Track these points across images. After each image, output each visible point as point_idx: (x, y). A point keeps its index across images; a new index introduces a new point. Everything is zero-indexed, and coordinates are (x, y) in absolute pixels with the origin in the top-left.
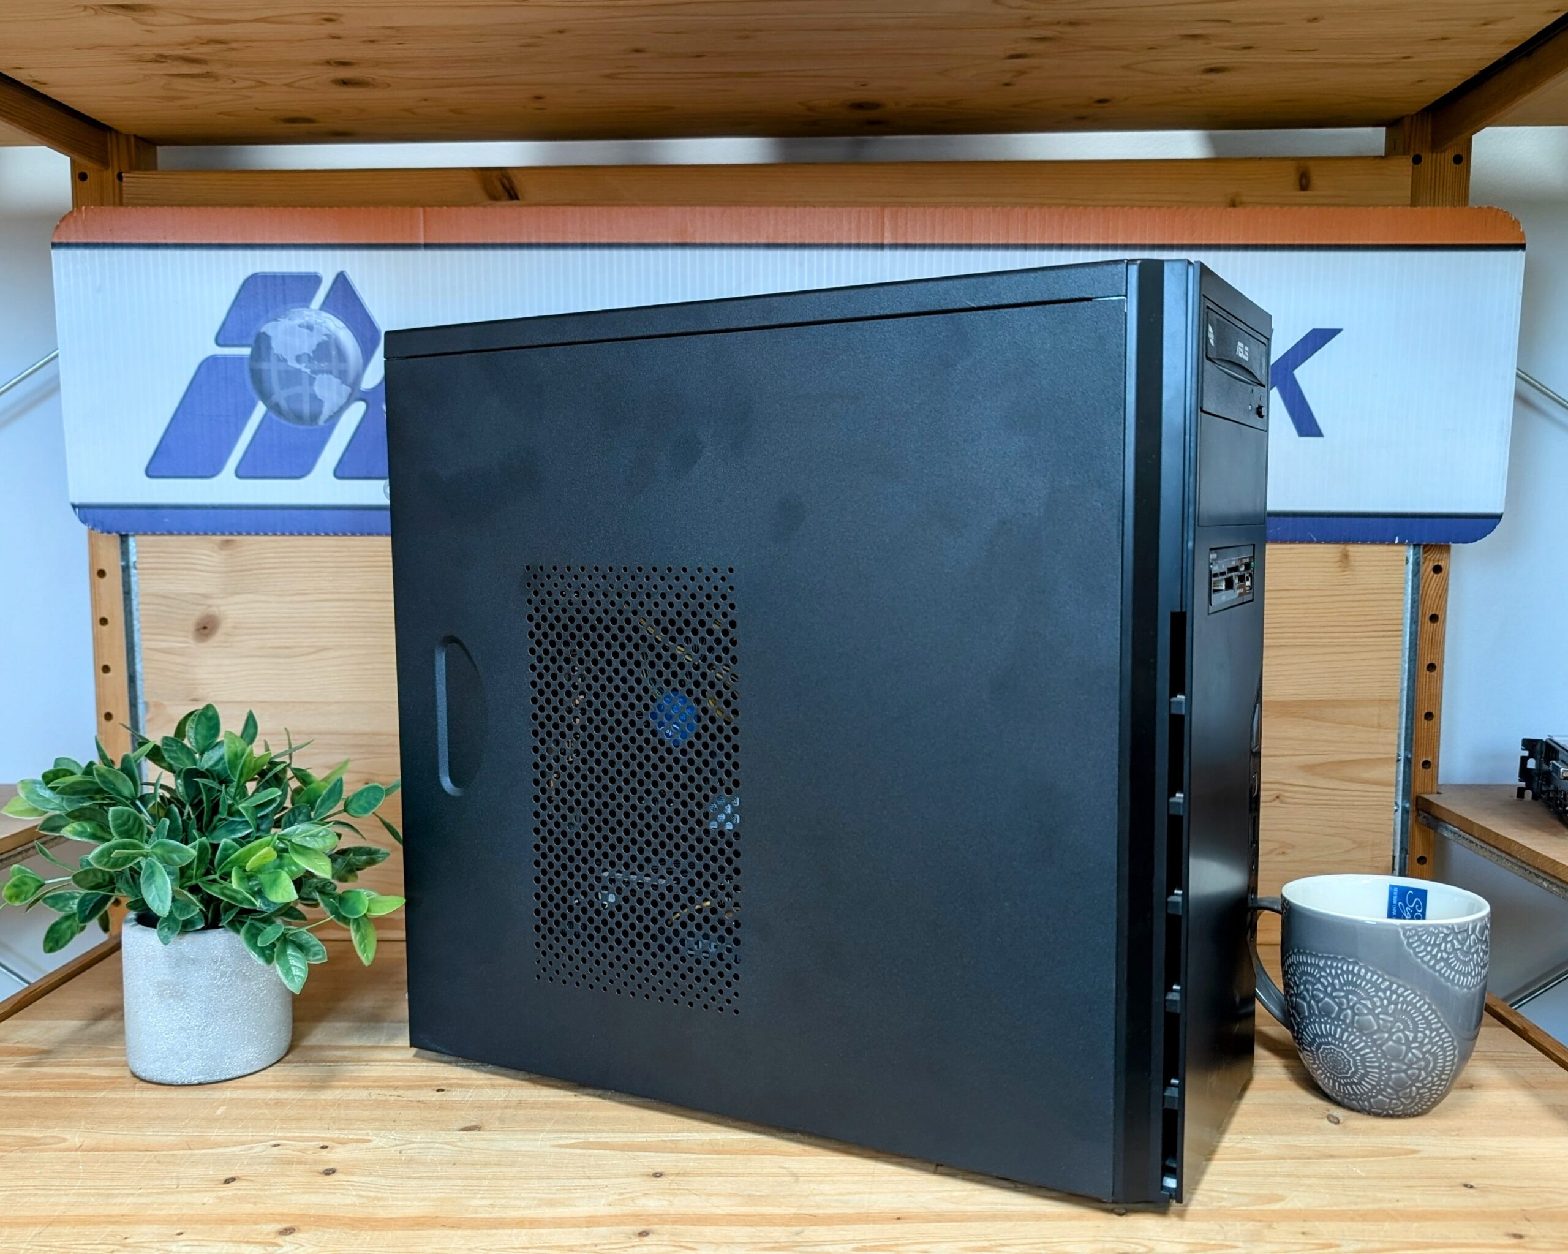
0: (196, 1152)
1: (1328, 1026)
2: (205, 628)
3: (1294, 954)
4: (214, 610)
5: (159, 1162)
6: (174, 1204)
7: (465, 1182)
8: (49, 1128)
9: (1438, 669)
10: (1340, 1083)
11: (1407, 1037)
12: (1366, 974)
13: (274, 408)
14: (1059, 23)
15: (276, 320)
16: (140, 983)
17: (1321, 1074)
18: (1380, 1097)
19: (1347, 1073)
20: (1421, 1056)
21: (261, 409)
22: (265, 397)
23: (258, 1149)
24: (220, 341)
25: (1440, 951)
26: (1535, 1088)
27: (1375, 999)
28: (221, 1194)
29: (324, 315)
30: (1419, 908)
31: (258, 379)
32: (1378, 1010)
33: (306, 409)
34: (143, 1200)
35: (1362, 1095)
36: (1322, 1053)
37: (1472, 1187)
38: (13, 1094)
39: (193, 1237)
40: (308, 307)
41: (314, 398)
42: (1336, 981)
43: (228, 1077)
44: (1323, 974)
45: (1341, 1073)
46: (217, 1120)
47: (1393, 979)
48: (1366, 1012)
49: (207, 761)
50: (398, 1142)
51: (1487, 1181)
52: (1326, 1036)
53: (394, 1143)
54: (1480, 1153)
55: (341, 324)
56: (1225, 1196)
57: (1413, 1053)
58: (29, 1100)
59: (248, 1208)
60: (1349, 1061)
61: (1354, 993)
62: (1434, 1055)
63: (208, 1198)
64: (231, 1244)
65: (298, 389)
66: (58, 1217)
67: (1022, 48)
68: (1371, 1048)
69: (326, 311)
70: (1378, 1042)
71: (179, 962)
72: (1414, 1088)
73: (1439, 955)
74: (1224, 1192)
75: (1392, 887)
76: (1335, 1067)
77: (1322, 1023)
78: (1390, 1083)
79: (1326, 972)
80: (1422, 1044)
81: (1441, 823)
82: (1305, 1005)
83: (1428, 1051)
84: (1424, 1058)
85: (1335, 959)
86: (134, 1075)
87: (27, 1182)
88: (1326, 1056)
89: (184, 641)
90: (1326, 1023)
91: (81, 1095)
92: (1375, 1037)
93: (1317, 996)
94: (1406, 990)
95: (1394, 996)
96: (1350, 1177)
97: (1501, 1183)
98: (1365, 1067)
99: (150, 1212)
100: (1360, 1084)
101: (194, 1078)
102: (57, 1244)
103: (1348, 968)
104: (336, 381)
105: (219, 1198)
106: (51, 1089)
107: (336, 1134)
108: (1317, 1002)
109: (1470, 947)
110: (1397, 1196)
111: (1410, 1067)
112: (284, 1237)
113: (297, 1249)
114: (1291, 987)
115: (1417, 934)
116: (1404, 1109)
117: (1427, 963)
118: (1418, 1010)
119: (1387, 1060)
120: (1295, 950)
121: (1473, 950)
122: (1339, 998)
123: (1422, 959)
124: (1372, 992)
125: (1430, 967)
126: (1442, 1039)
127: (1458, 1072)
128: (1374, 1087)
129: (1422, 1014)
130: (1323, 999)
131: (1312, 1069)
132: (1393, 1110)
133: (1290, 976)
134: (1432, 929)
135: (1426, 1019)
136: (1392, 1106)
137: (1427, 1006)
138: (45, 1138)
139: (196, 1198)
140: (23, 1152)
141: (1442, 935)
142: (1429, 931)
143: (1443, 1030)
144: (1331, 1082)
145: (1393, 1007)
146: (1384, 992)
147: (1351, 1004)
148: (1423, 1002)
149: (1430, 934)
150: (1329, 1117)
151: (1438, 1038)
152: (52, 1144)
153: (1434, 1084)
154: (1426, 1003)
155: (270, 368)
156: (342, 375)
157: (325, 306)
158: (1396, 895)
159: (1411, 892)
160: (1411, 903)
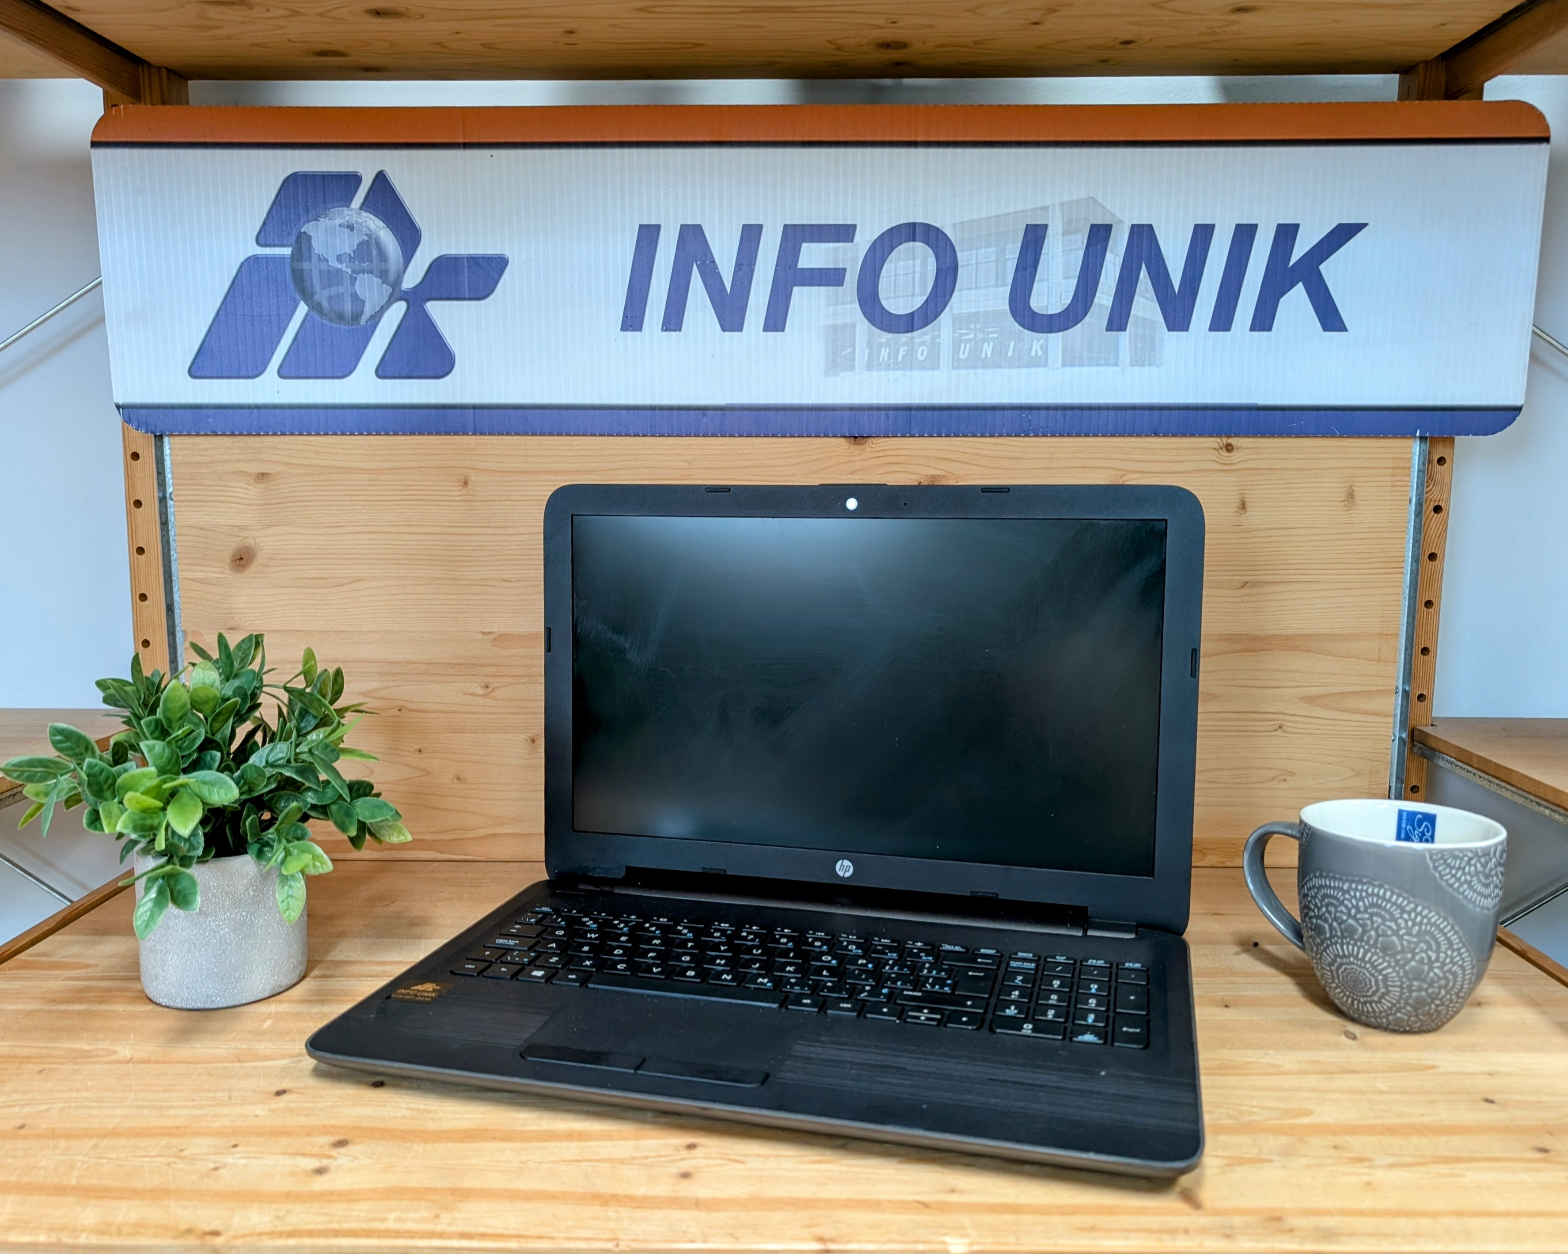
0: (246, 1064)
1: (1350, 947)
2: (241, 559)
3: (1315, 876)
4: (251, 542)
5: (210, 1074)
6: (226, 1116)
8: (99, 1041)
9: (1435, 605)
10: (1359, 1002)
11: (1429, 957)
12: (1391, 896)
13: (315, 307)
15: (316, 220)
17: (1340, 993)
18: (1399, 1014)
19: (1368, 991)
20: (1441, 975)
21: (302, 309)
22: (308, 297)
24: (260, 242)
25: (1464, 874)
27: (1399, 920)
28: (273, 1106)
29: (364, 214)
30: (1428, 832)
31: (299, 277)
32: (1402, 932)
33: (348, 308)
34: (196, 1112)
35: (1381, 1012)
36: (1342, 973)
37: (1492, 1102)
39: (247, 1150)
40: (348, 207)
41: (355, 297)
42: (1361, 904)
44: (1347, 896)
45: (1361, 992)
46: (264, 1033)
47: (1418, 901)
48: (1390, 933)
51: (1506, 1096)
52: (1349, 956)
54: (1497, 1068)
55: (382, 224)
56: (1255, 1110)
57: (1434, 973)
59: (301, 1120)
60: (1370, 981)
61: (1377, 914)
62: (1455, 974)
63: (260, 1110)
64: (285, 1157)
65: (341, 289)
66: (114, 1129)
68: (1393, 968)
69: (366, 211)
70: (1401, 962)
72: (1433, 1006)
73: (1463, 878)
74: (1253, 1106)
75: (1401, 813)
76: (1356, 985)
77: (1344, 944)
78: (1410, 1001)
79: (1350, 894)
80: (1443, 964)
81: (1437, 753)
82: (1327, 926)
83: (1450, 971)
84: (1445, 978)
85: (1360, 882)
87: (80, 1095)
88: (1347, 976)
89: (221, 571)
90: (1348, 944)
92: (1398, 957)
93: (1341, 918)
94: (1430, 911)
95: (1419, 918)
96: (1373, 1092)
97: (1519, 1097)
98: (1386, 986)
99: (203, 1125)
100: (1380, 1002)
102: (113, 1156)
103: (1373, 891)
104: (377, 281)
105: (271, 1110)
108: (1340, 924)
109: (1491, 870)
110: (1422, 1111)
111: (1431, 985)
112: (338, 1150)
113: (352, 1161)
114: (1309, 909)
115: (1442, 857)
116: (1422, 1025)
117: (1452, 886)
118: (1441, 931)
119: (1408, 979)
120: (1315, 873)
121: (1493, 873)
122: (1363, 919)
123: (1447, 881)
124: (1397, 914)
125: (1454, 889)
126: (1463, 959)
127: (1471, 990)
128: (1394, 1005)
129: (1445, 935)
130: (1346, 921)
131: (1330, 987)
132: (1410, 1026)
133: (1309, 899)
134: (1457, 853)
135: (1448, 939)
136: (1410, 1023)
137: (1449, 927)
138: (96, 1050)
139: (249, 1110)
140: (75, 1064)
141: (1466, 859)
142: (1454, 854)
143: (1463, 950)
144: (1350, 1000)
145: (1417, 928)
146: (1409, 913)
147: (1375, 925)
148: (1445, 923)
149: (1455, 857)
150: (1347, 1034)
151: (1458, 958)
152: (103, 1056)
153: (1451, 1001)
154: (1448, 924)
155: (311, 267)
156: (383, 275)
157: (365, 206)
158: (1404, 818)
159: (1420, 816)
160: (1419, 827)
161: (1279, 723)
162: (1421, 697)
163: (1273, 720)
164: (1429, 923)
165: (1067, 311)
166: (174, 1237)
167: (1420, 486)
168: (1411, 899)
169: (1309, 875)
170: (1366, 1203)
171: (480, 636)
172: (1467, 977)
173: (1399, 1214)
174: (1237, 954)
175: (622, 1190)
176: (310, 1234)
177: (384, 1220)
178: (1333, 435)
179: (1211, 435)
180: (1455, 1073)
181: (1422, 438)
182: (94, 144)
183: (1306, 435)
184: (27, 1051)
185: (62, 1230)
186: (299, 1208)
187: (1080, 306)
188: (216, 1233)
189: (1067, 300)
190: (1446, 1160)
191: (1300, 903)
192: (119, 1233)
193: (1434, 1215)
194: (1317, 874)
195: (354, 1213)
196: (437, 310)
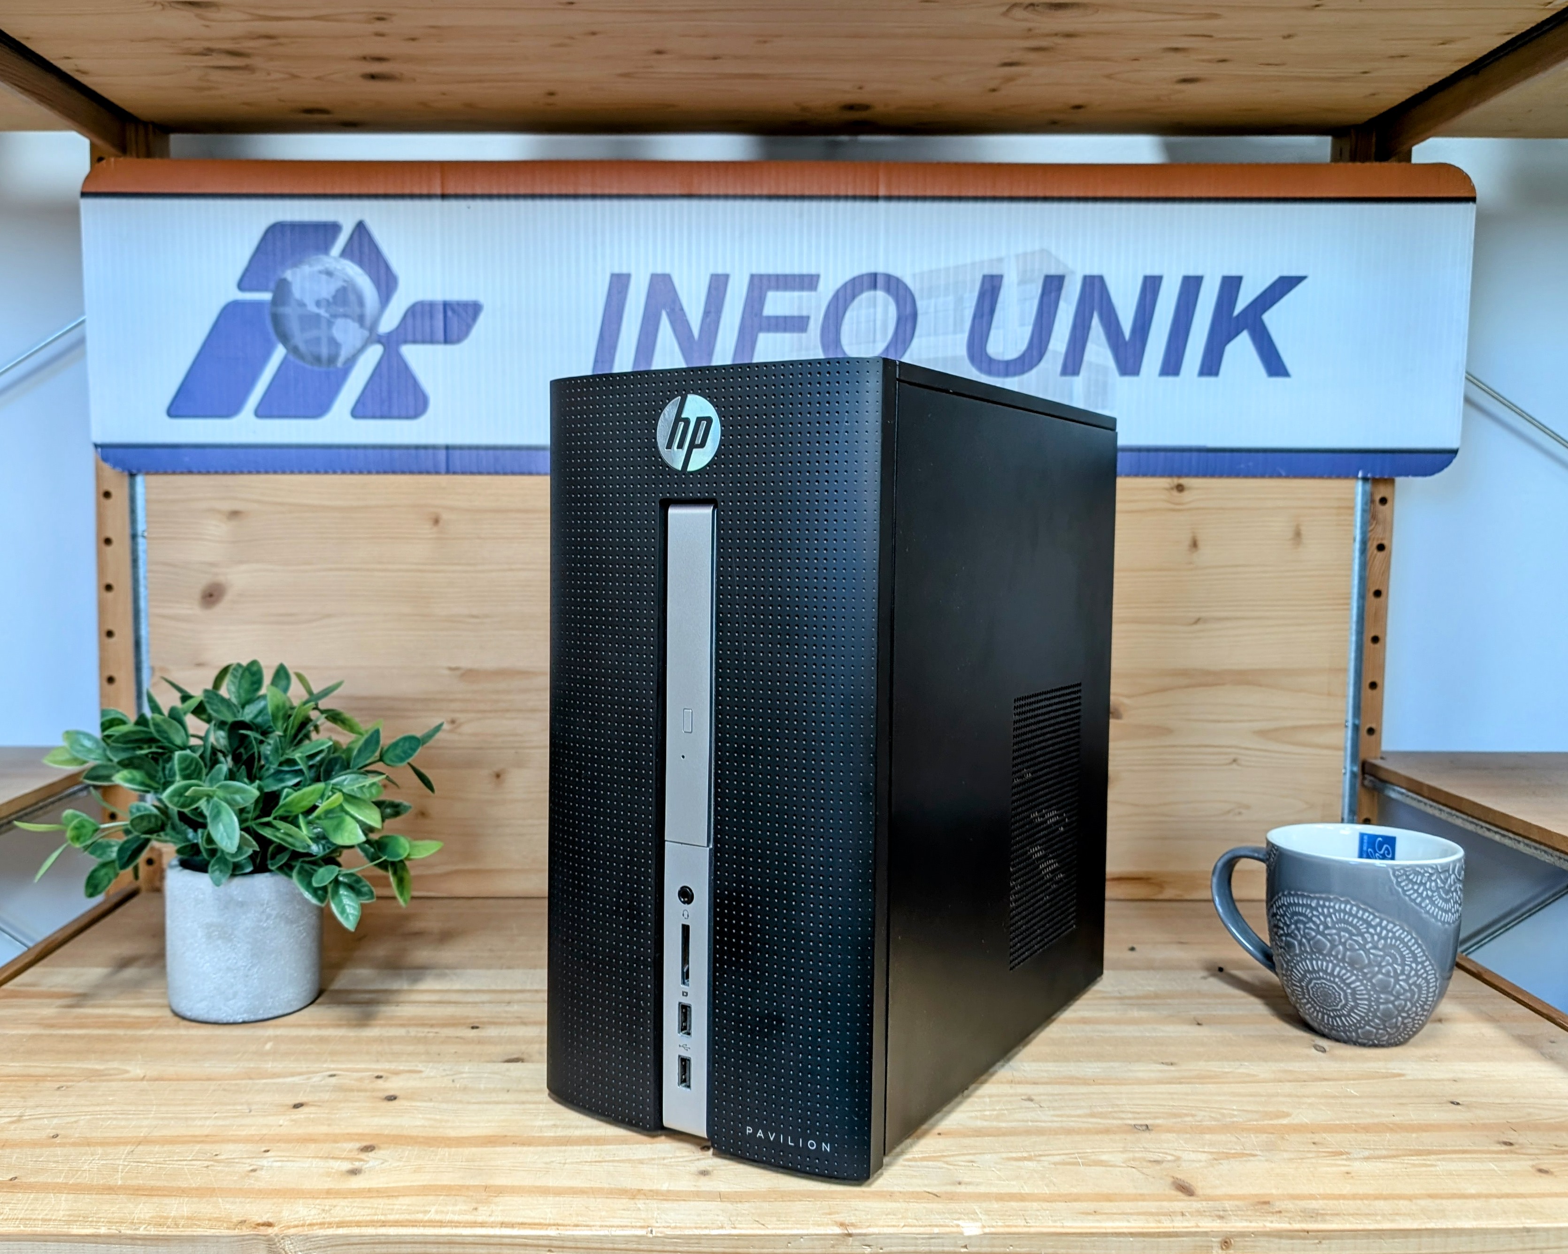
0: (257, 1081)
1: (1320, 962)
2: (211, 595)
3: (1284, 895)
4: (221, 579)
5: (224, 1090)
6: (251, 1126)
7: (523, 1106)
8: (108, 1061)
9: (1381, 641)
10: (1329, 1016)
11: (1395, 970)
12: (1357, 912)
13: (294, 350)
14: (1056, 35)
15: (297, 266)
16: (188, 925)
17: (1310, 1008)
18: (1367, 1027)
19: (1337, 1005)
20: (1407, 988)
21: (279, 353)
22: (284, 338)
23: (316, 1079)
24: (242, 287)
25: (1426, 889)
26: (1498, 1021)
27: (1366, 935)
28: (294, 1117)
29: (344, 262)
30: (1388, 854)
31: (277, 320)
32: (1369, 946)
33: (324, 351)
34: (221, 1122)
35: (1350, 1026)
36: (1312, 988)
37: (1458, 1104)
38: (63, 1032)
39: (280, 1154)
40: (329, 254)
41: (332, 340)
42: (1329, 919)
43: (270, 1016)
44: (1315, 913)
45: (1330, 1006)
46: (268, 1053)
47: (1383, 916)
48: (1357, 947)
49: (248, 714)
50: (448, 1073)
51: (1470, 1099)
52: (1318, 972)
53: (444, 1073)
54: (1460, 1075)
55: (361, 271)
56: (1236, 1113)
57: (1400, 985)
58: (81, 1037)
59: (325, 1129)
60: (1340, 994)
61: (1346, 930)
62: (1419, 987)
63: (282, 1120)
64: (317, 1160)
65: (318, 333)
66: (145, 1137)
67: (1015, 57)
68: (1361, 981)
69: (345, 259)
70: (1369, 976)
71: (227, 904)
72: (1400, 1019)
73: (1425, 893)
74: (1234, 1110)
75: (1362, 835)
76: (1325, 999)
77: (1313, 959)
78: (1378, 1014)
79: (1318, 911)
80: (1409, 977)
81: (1389, 785)
82: (1296, 943)
83: (1414, 983)
84: (1411, 990)
85: (1327, 899)
86: (176, 1014)
87: (104, 1108)
88: (1317, 991)
89: (192, 609)
90: (1317, 959)
91: (130, 1032)
92: (1365, 971)
93: (1309, 934)
94: (1395, 925)
95: (1384, 932)
96: (1346, 1097)
97: (1484, 1100)
98: (1355, 1000)
99: (231, 1133)
100: (1349, 1015)
101: (239, 1017)
102: (152, 1160)
103: (1340, 907)
104: (356, 325)
105: (292, 1120)
106: (100, 1027)
107: (387, 1066)
108: (1309, 941)
109: (1451, 886)
110: (1393, 1112)
111: (1397, 998)
112: (367, 1154)
113: (382, 1163)
114: (1279, 927)
115: (1405, 874)
116: (1389, 1039)
117: (1414, 900)
118: (1406, 945)
119: (1376, 991)
120: (1283, 891)
121: (1453, 889)
122: (1330, 935)
123: (1409, 896)
124: (1363, 928)
125: (1416, 904)
126: (1426, 972)
127: (1436, 1003)
128: (1362, 1018)
129: (1409, 948)
130: (1315, 937)
131: (1300, 1004)
132: (1379, 1040)
133: (1278, 917)
134: (1418, 869)
135: (1412, 952)
136: (1378, 1036)
137: (1413, 941)
138: (106, 1069)
139: (271, 1120)
140: (91, 1081)
141: (1427, 875)
142: (1415, 870)
143: (1427, 963)
144: (1320, 1014)
145: (1383, 941)
146: (1375, 928)
147: (1343, 940)
148: (1409, 937)
149: (1417, 873)
150: (1316, 1047)
151: (1422, 971)
152: (115, 1075)
153: (1417, 1014)
154: (1412, 937)
155: (289, 311)
156: (361, 319)
157: (345, 253)
158: (1365, 841)
159: (1380, 839)
160: (1380, 850)
161: (1233, 757)
162: (1371, 731)
163: (1226, 754)
164: (1394, 937)
165: (1022, 357)
166: (228, 1228)
167: (1365, 524)
168: (1377, 914)
169: (1278, 893)
170: (1347, 1189)
171: (447, 672)
172: (1431, 990)
173: (1377, 1197)
174: (1204, 978)
175: (647, 1186)
176: (358, 1224)
177: (426, 1212)
178: (1279, 476)
179: (1162, 475)
180: (1421, 1080)
181: (1365, 479)
182: (84, 194)
183: (1254, 476)
184: (40, 1071)
185: (122, 1222)
186: (343, 1202)
187: (1035, 353)
188: (269, 1225)
189: (1023, 346)
190: (1419, 1153)
191: (1269, 922)
192: (177, 1225)
193: (1410, 1198)
194: (1286, 893)
195: (396, 1207)
196: (412, 353)
